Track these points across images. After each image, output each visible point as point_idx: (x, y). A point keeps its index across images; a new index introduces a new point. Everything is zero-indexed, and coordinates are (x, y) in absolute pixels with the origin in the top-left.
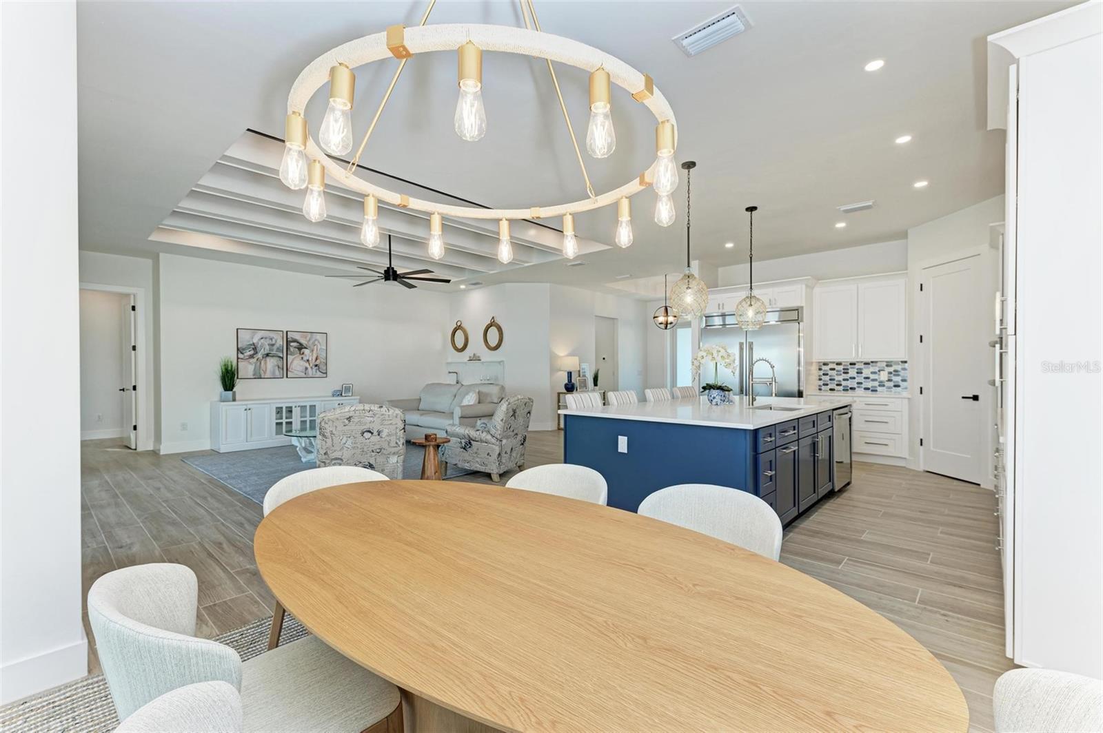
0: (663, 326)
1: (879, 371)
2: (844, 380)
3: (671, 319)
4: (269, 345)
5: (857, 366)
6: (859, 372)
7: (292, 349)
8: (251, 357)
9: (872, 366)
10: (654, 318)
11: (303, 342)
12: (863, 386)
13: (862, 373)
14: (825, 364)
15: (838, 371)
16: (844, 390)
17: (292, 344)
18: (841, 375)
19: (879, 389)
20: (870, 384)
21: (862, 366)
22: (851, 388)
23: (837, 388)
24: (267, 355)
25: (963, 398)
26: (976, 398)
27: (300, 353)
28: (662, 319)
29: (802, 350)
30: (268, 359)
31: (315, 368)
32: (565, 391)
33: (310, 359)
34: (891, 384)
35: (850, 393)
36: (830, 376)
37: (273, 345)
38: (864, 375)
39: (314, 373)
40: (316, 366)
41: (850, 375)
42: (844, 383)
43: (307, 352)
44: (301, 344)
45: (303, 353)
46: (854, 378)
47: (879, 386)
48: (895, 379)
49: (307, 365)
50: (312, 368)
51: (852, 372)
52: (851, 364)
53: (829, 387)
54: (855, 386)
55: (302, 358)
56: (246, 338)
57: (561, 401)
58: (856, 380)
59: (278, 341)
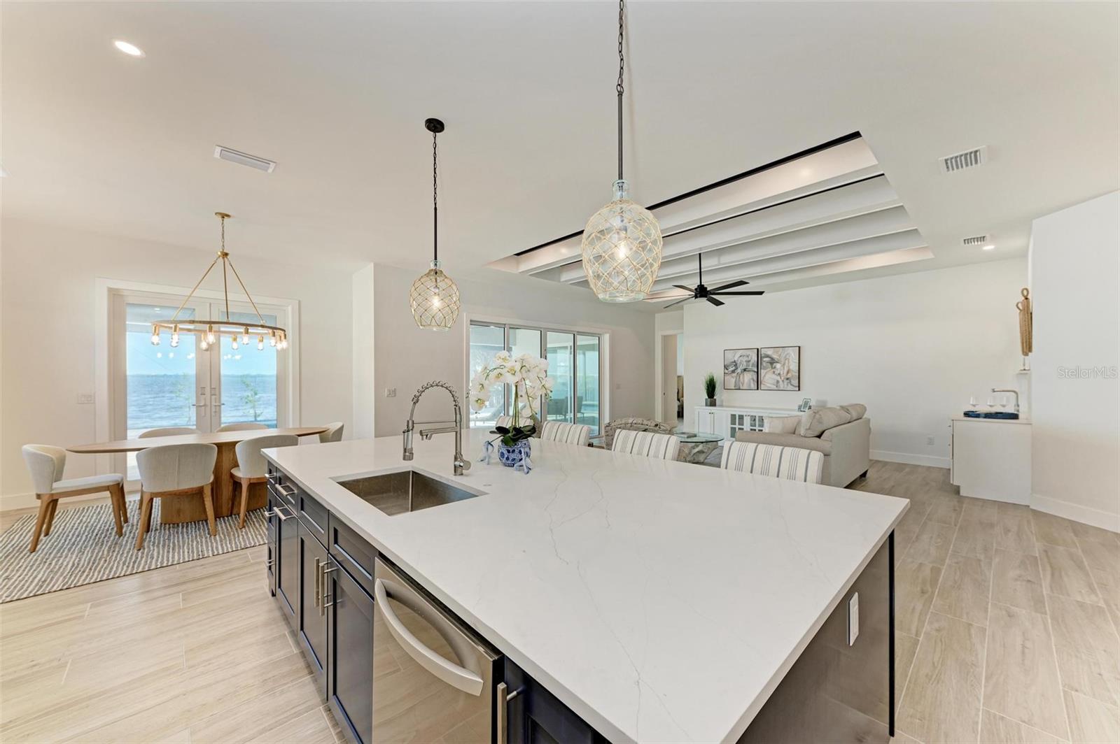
4: (746, 361)
7: (764, 364)
8: (733, 372)
11: (775, 356)
17: (765, 359)
24: (745, 370)
27: (772, 367)
30: (745, 373)
31: (786, 382)
33: (782, 373)
37: (749, 361)
39: (786, 386)
40: (787, 379)
43: (778, 366)
44: (772, 359)
45: (775, 367)
49: (778, 378)
50: (783, 381)
55: (774, 372)
56: (731, 357)
59: (753, 357)
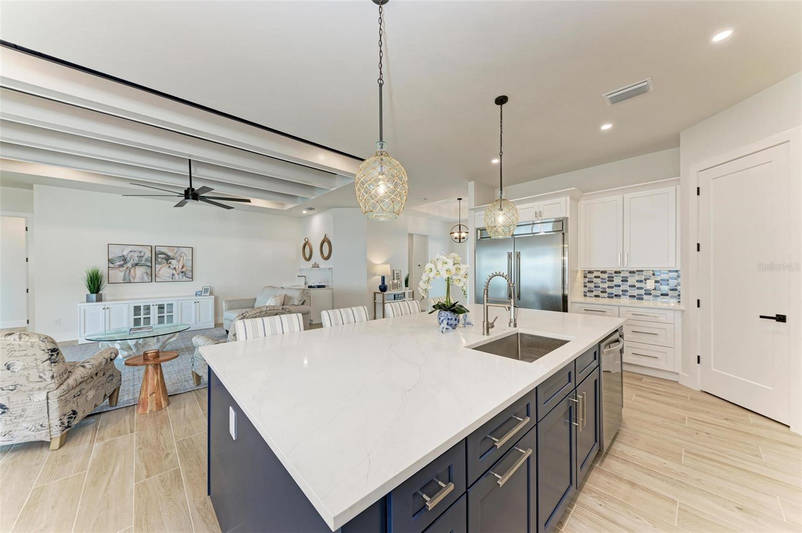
0: (458, 240)
1: (645, 280)
2: (609, 287)
3: (463, 235)
4: (137, 256)
5: (622, 275)
6: (625, 280)
7: (159, 260)
8: (121, 266)
9: (639, 275)
10: (451, 233)
11: (170, 254)
12: (629, 294)
13: (627, 281)
14: (590, 272)
15: (602, 279)
16: (608, 297)
17: (159, 256)
18: (606, 282)
19: (645, 297)
20: (635, 292)
21: (627, 274)
22: (616, 295)
23: (601, 295)
24: (136, 265)
25: (761, 317)
26: (781, 319)
27: (167, 263)
28: (456, 235)
29: (566, 258)
30: (137, 268)
31: (181, 275)
32: (380, 292)
33: (177, 267)
34: (658, 293)
35: (615, 300)
36: (595, 283)
37: (142, 257)
38: (629, 283)
39: (181, 278)
40: (182, 272)
41: (614, 283)
42: (608, 290)
43: (173, 262)
44: (167, 255)
45: (170, 263)
46: (619, 286)
47: (645, 294)
48: (663, 288)
49: (174, 272)
50: (178, 274)
51: (617, 280)
52: (616, 272)
53: (595, 293)
54: (621, 293)
55: (169, 267)
56: (116, 252)
57: (376, 299)
58: (621, 288)
59: (146, 254)
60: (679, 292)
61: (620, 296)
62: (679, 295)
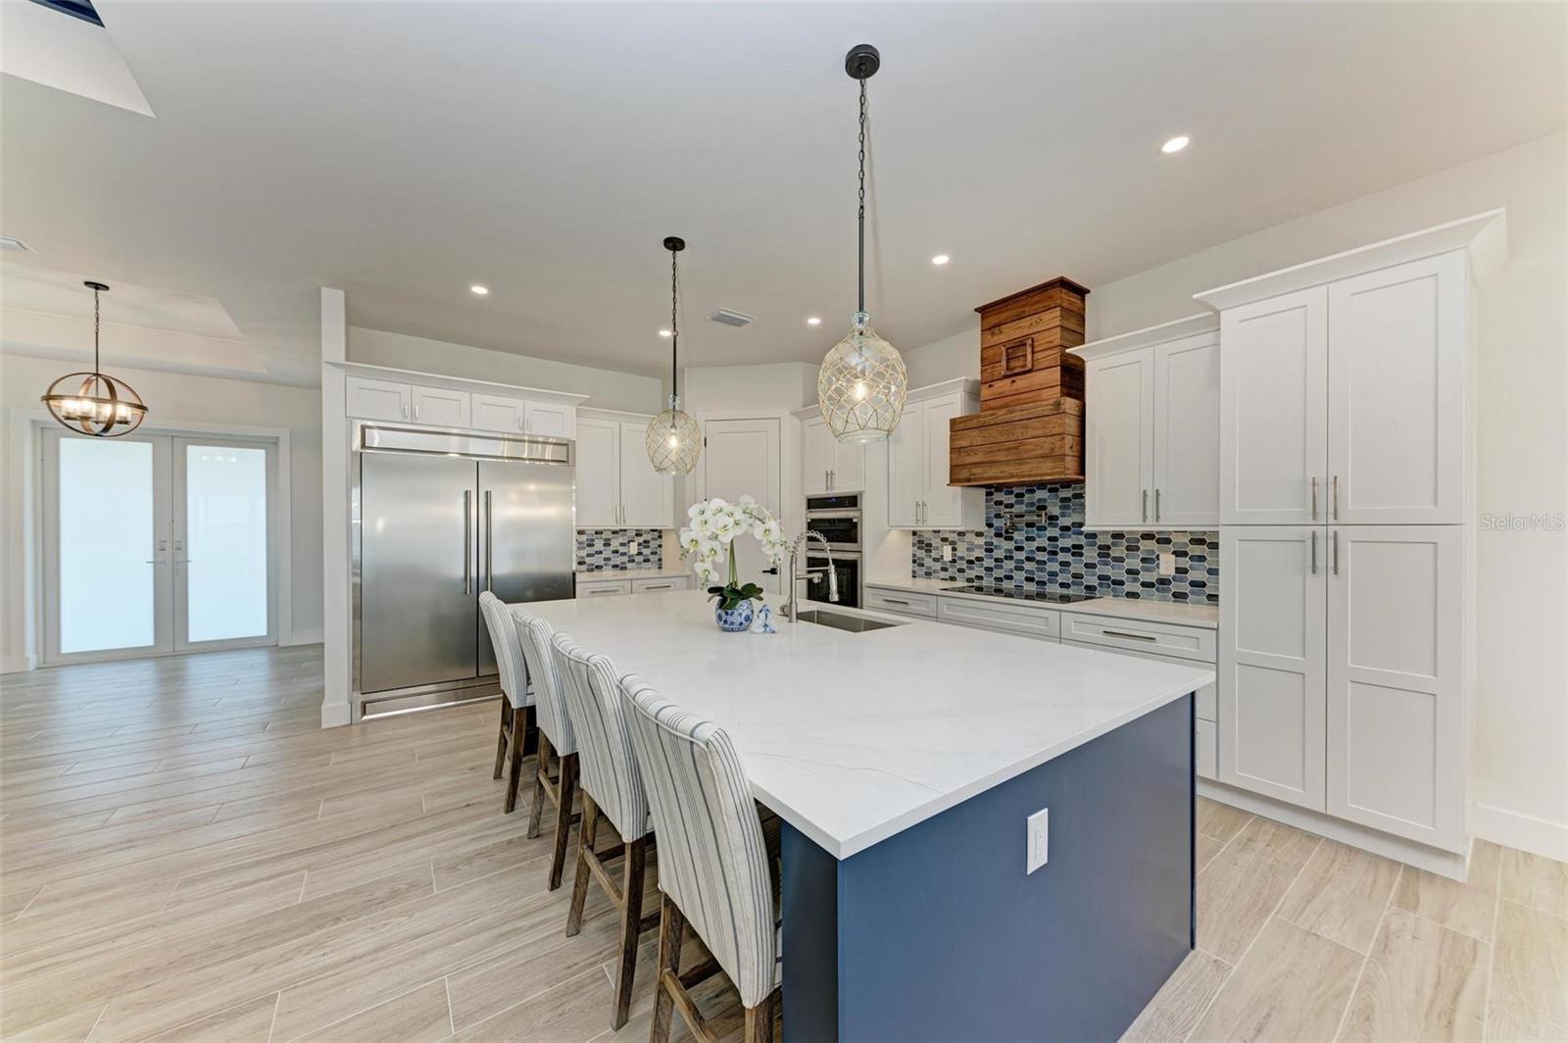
1: (629, 542)
2: (588, 555)
5: (603, 536)
6: (607, 544)
9: (622, 536)
12: (611, 563)
13: (610, 545)
16: (588, 570)
19: (629, 565)
20: (618, 560)
21: (610, 536)
22: (597, 567)
34: (641, 558)
35: (596, 573)
38: (612, 548)
41: (595, 548)
46: (601, 552)
47: (629, 561)
48: (646, 551)
51: (599, 545)
52: (596, 533)
54: (602, 563)
58: (603, 556)
60: (660, 555)
61: (602, 567)
62: (660, 560)
